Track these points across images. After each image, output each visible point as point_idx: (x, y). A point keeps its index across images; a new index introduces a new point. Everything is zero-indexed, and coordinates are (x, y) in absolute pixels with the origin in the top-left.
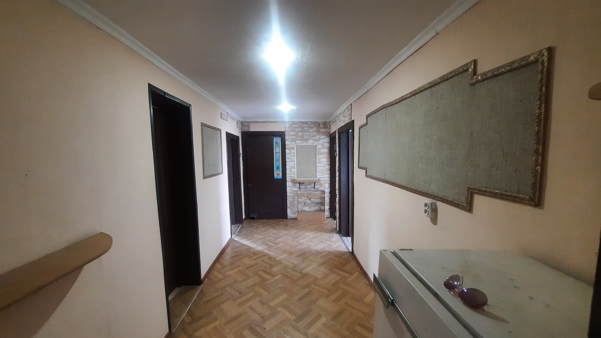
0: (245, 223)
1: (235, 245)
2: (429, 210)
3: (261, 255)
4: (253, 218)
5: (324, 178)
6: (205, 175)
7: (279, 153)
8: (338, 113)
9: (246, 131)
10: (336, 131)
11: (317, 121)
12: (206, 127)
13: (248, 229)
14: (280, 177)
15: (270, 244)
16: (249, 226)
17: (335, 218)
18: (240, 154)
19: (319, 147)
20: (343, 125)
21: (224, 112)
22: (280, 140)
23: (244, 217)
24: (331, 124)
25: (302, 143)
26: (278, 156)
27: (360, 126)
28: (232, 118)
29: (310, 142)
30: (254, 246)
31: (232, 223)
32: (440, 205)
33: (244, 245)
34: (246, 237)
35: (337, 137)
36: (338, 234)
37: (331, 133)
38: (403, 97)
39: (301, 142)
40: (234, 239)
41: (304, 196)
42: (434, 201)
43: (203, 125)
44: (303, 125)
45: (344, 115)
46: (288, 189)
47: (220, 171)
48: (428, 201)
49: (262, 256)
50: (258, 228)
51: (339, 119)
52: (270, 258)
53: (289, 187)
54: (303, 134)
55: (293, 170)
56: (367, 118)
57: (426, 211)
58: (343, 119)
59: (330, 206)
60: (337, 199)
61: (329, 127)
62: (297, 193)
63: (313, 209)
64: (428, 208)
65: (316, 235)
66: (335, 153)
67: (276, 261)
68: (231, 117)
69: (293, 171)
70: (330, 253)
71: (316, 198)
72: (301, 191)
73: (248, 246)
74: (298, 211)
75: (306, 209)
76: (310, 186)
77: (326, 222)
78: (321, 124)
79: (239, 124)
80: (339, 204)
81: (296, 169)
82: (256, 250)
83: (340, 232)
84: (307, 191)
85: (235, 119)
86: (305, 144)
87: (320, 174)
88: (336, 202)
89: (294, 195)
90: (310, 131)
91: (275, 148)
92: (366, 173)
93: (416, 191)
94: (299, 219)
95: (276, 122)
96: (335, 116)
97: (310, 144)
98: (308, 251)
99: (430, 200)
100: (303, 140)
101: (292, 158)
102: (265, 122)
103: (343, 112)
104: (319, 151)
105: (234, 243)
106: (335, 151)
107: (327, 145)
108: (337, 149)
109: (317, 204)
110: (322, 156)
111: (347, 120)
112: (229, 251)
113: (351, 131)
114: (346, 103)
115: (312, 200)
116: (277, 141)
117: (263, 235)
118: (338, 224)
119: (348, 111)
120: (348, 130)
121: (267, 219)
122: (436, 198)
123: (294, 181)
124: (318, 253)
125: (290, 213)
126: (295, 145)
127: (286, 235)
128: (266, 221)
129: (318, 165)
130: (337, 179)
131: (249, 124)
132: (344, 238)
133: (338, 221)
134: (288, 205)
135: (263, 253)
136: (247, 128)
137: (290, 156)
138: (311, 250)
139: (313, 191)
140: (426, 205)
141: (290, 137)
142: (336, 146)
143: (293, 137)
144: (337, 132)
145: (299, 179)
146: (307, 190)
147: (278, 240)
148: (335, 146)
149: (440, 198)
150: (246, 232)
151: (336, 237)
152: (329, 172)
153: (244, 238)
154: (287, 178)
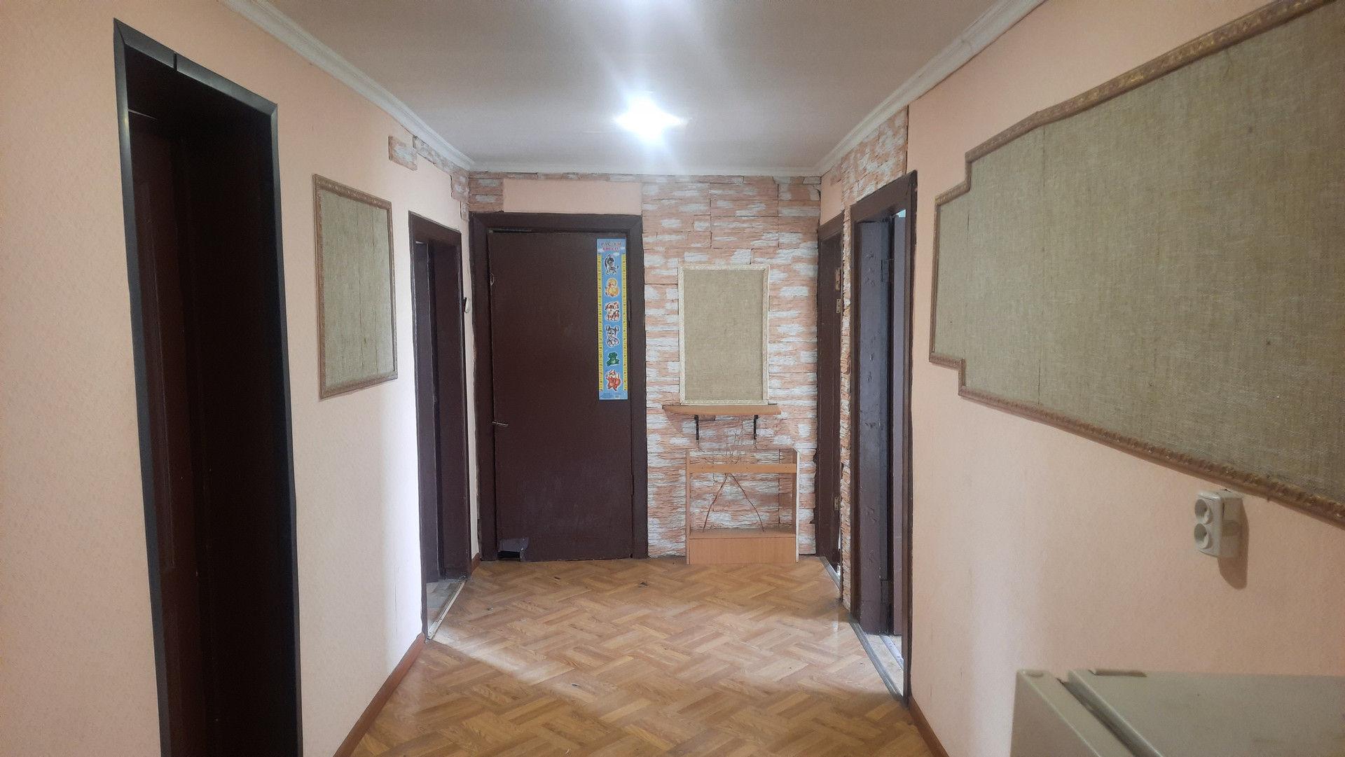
0: (480, 575)
1: (437, 664)
2: (1215, 529)
3: (544, 701)
4: (513, 556)
5: (793, 398)
6: (328, 383)
7: (619, 298)
8: (855, 143)
9: (489, 209)
10: (842, 215)
11: (766, 173)
12: (331, 195)
13: (489, 598)
14: (621, 393)
15: (582, 658)
16: (496, 587)
17: (835, 559)
18: (464, 302)
19: (774, 277)
20: (870, 189)
21: (400, 136)
22: (624, 248)
23: (475, 549)
24: (826, 187)
25: (709, 262)
26: (613, 310)
27: (941, 197)
28: (435, 160)
29: (741, 259)
30: (516, 668)
31: (430, 575)
32: (1256, 507)
33: (476, 663)
34: (482, 629)
35: (847, 238)
36: (851, 622)
37: (822, 223)
38: (1114, 82)
39: (704, 258)
40: (435, 639)
41: (712, 468)
42: (1234, 493)
43: (322, 185)
44: (713, 192)
45: (878, 150)
46: (654, 444)
47: (385, 369)
48: (1210, 492)
49: (547, 708)
50: (531, 594)
51: (856, 167)
52: (579, 714)
53: (654, 431)
54: (712, 225)
55: (672, 367)
56: (969, 163)
57: (1200, 533)
58: (871, 167)
59: (815, 510)
60: (845, 484)
61: (814, 197)
62: (686, 458)
63: (749, 519)
64: (1209, 522)
65: (761, 625)
66: (839, 302)
67: (605, 726)
68: (430, 154)
69: (670, 371)
70: (816, 698)
71: (760, 476)
72: (700, 449)
73: (491, 667)
74: (691, 530)
75: (722, 518)
76: (739, 432)
77: (798, 573)
78: (783, 188)
79: (460, 183)
80: (851, 502)
81: (683, 365)
82: (520, 682)
83: (854, 615)
84: (727, 450)
85: (445, 163)
86: (719, 265)
87: (776, 383)
88: (837, 493)
89: (676, 463)
90: (738, 213)
91: (604, 283)
92: (962, 382)
93: (1162, 452)
94: (693, 559)
95: (606, 177)
96: (842, 154)
97: (740, 267)
98: (731, 686)
99: (1219, 487)
100: (713, 249)
101: (672, 319)
102: (564, 177)
103: (872, 137)
104: (773, 293)
105: (434, 654)
106: (839, 294)
107: (807, 270)
108: (847, 286)
109: (765, 499)
110: (784, 314)
111: (888, 172)
112: (413, 684)
113: (902, 214)
114: (885, 102)
115: (744, 484)
116: (611, 251)
117: (549, 623)
118: (847, 583)
119: (894, 135)
120: (893, 211)
121: (570, 559)
122: (1239, 481)
123: (673, 411)
124: (767, 698)
125: (657, 537)
126: (681, 271)
127: (643, 621)
128: (562, 565)
129: (770, 348)
130: (845, 403)
131: (501, 184)
132: (874, 640)
133: (847, 570)
134: (652, 503)
135: (552, 693)
136: (492, 199)
137: (661, 312)
138: (741, 683)
139: (750, 451)
140: (1201, 508)
141: (660, 237)
142: (841, 273)
143: (674, 237)
144: (847, 217)
145: (696, 403)
146: (724, 446)
147: (611, 644)
148: (837, 273)
149: (1259, 482)
150: (486, 613)
151: (841, 633)
152: (811, 377)
153: (473, 636)
154: (649, 397)
